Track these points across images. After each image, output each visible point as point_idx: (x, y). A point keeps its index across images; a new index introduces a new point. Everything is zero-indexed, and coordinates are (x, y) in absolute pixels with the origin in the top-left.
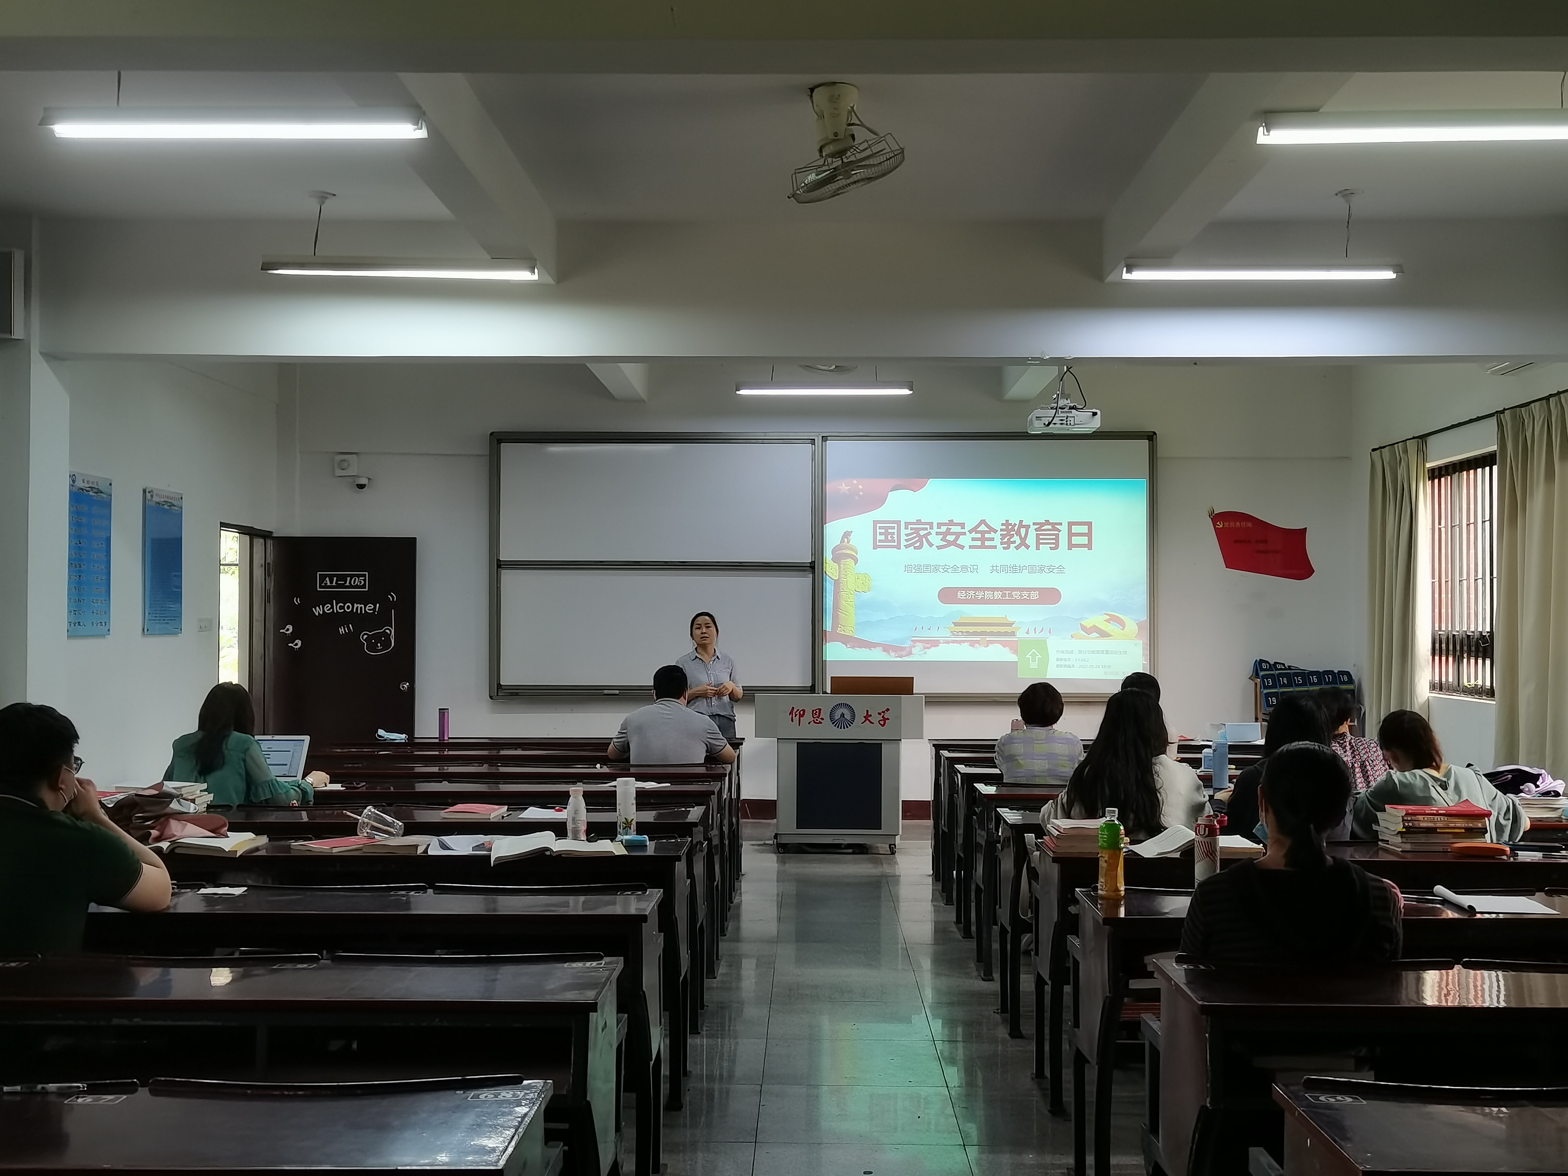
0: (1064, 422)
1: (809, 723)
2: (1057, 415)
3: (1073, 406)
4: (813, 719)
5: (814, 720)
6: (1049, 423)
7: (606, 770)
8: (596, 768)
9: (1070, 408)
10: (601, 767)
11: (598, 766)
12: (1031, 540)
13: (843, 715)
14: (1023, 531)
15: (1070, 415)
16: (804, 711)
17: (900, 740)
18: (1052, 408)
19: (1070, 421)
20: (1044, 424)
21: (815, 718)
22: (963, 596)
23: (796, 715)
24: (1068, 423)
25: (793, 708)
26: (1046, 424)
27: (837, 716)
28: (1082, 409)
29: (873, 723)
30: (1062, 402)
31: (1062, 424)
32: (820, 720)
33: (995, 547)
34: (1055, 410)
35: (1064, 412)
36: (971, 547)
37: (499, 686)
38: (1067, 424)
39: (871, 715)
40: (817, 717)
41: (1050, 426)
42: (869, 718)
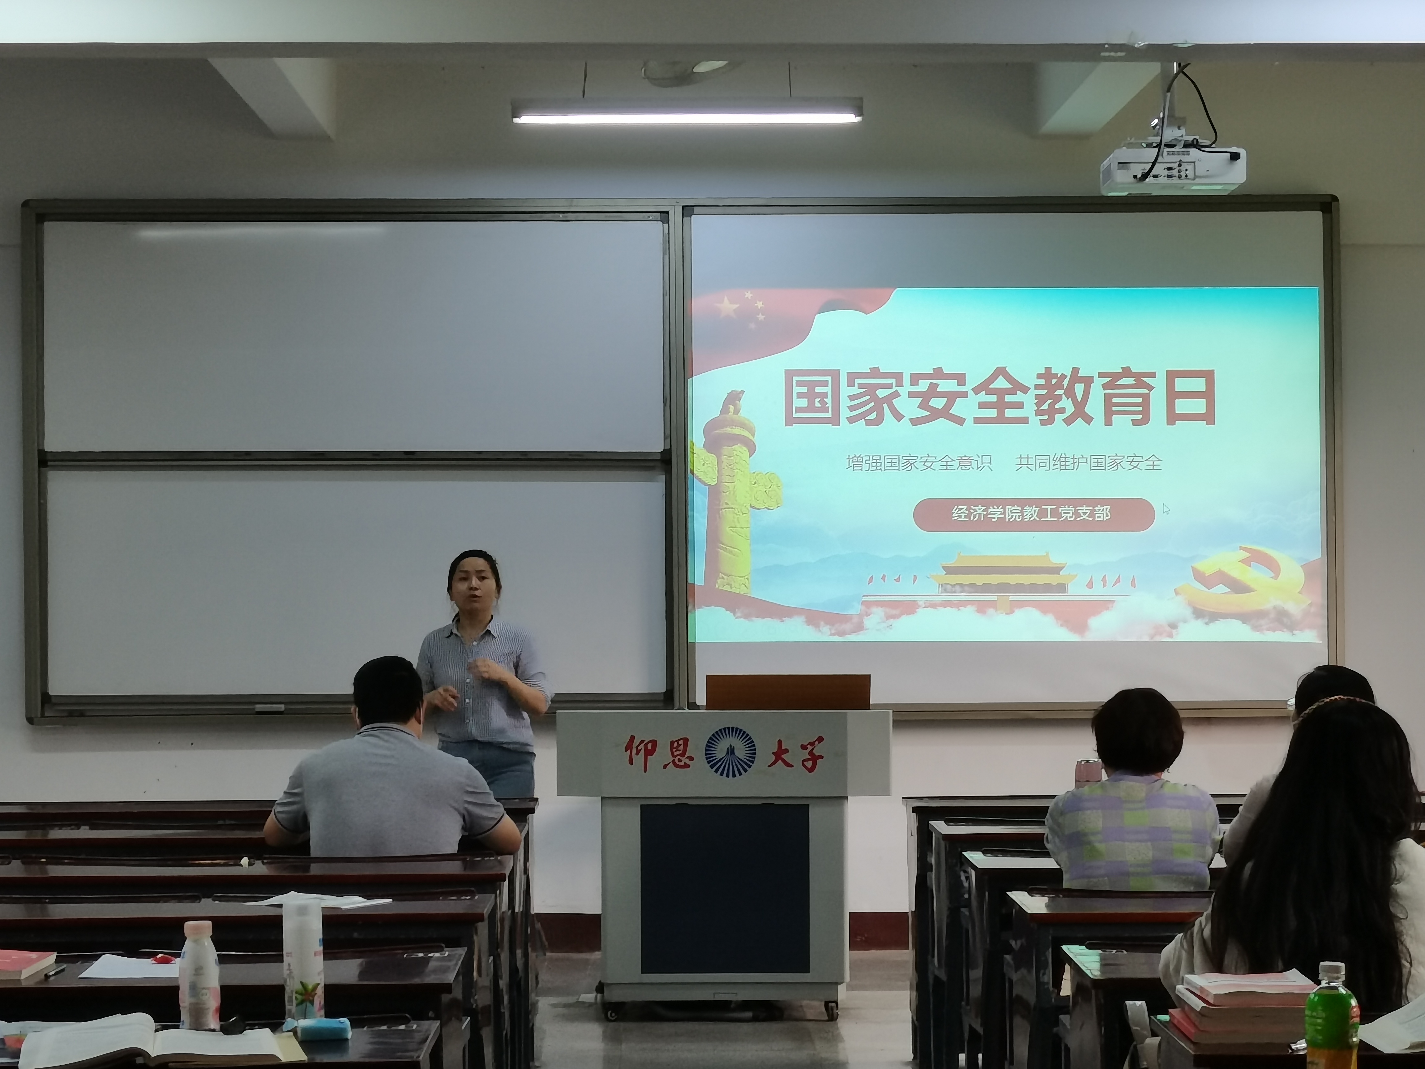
0: (1175, 172)
1: (665, 766)
2: (1160, 159)
3: (1193, 141)
4: (672, 759)
5: (674, 761)
6: (1145, 176)
7: (260, 869)
8: (241, 865)
9: (1187, 145)
10: (250, 864)
11: (245, 861)
12: (1095, 406)
13: (731, 751)
14: (1079, 389)
15: (1185, 158)
16: (654, 743)
17: (847, 798)
18: (1149, 145)
19: (1186, 170)
20: (1135, 177)
21: (676, 756)
22: (963, 515)
23: (637, 754)
24: (1183, 174)
25: (632, 738)
26: (1139, 176)
27: (720, 751)
28: (1209, 146)
29: (792, 766)
30: (1170, 134)
31: (1169, 176)
32: (688, 761)
33: (1024, 420)
34: (1157, 149)
35: (1173, 153)
36: (978, 420)
37: (46, 699)
38: (1180, 177)
39: (786, 751)
40: (678, 755)
41: (1147, 180)
42: (783, 756)
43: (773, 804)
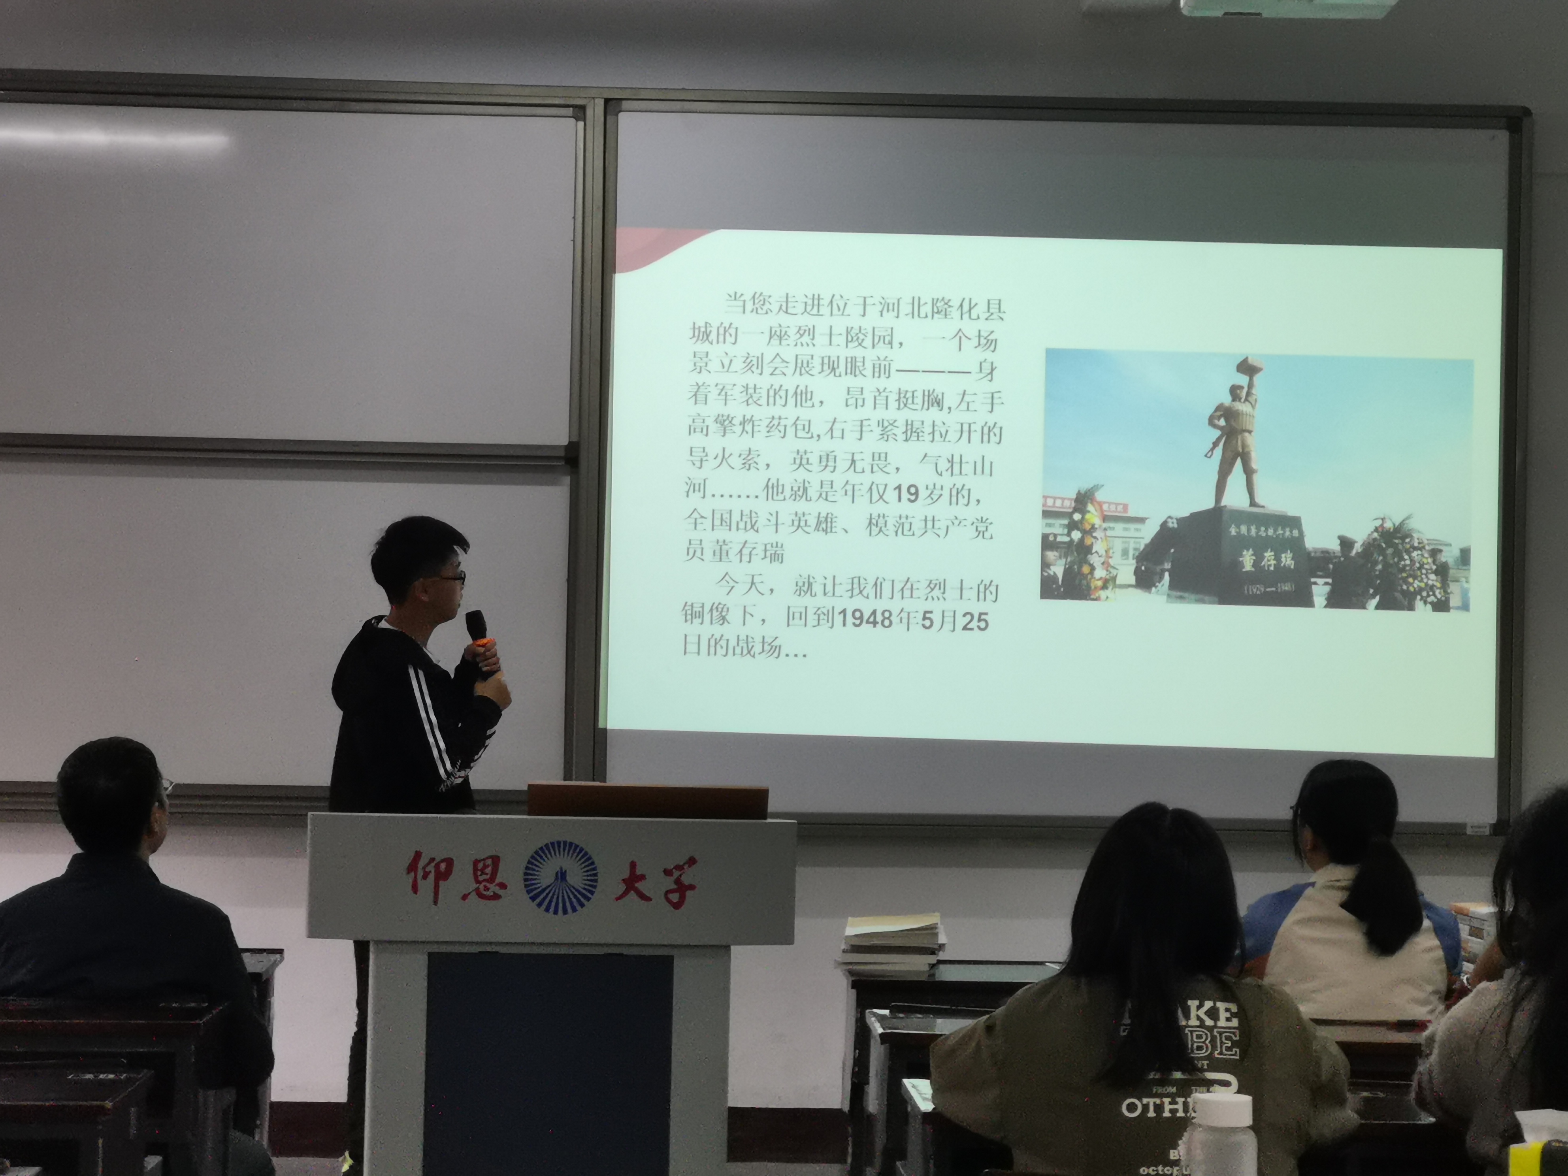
1: (465, 897)
4: (475, 886)
5: (478, 890)
13: (562, 876)
16: (449, 862)
17: (727, 948)
21: (480, 882)
23: (425, 877)
25: (418, 855)
27: (546, 877)
29: (648, 899)
32: (498, 889)
39: (642, 877)
40: (484, 880)
42: (636, 885)
43: (621, 955)
